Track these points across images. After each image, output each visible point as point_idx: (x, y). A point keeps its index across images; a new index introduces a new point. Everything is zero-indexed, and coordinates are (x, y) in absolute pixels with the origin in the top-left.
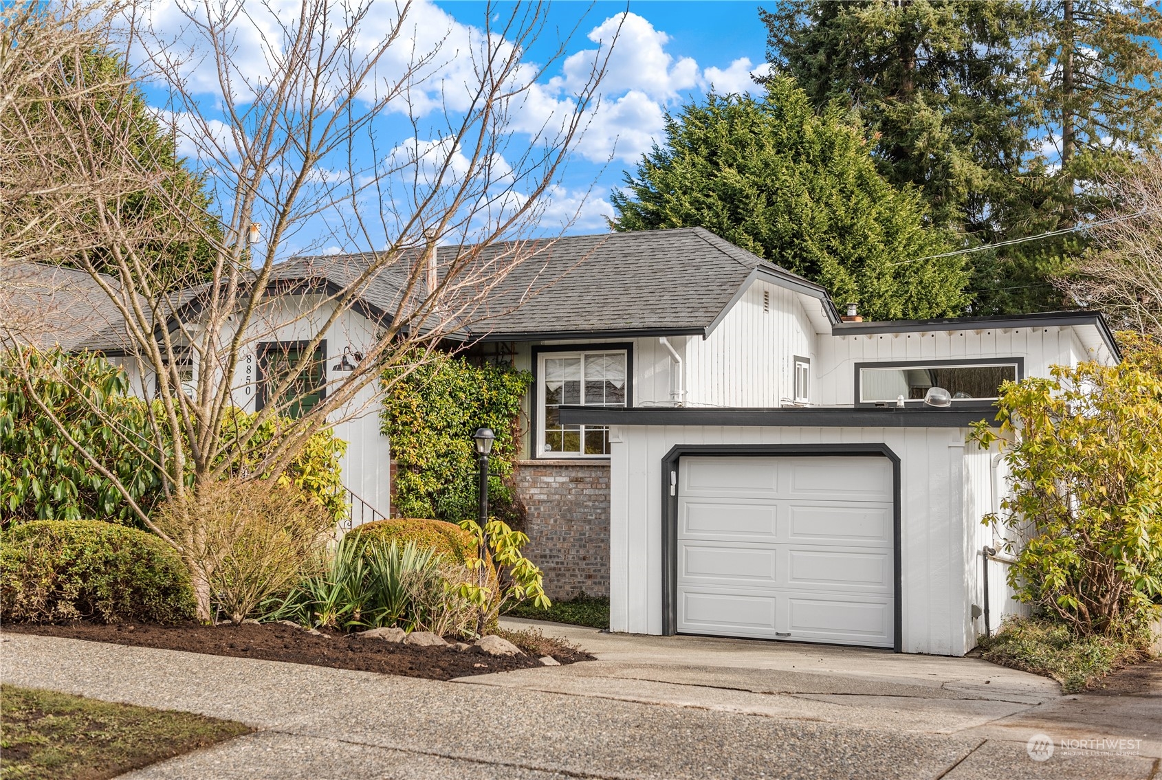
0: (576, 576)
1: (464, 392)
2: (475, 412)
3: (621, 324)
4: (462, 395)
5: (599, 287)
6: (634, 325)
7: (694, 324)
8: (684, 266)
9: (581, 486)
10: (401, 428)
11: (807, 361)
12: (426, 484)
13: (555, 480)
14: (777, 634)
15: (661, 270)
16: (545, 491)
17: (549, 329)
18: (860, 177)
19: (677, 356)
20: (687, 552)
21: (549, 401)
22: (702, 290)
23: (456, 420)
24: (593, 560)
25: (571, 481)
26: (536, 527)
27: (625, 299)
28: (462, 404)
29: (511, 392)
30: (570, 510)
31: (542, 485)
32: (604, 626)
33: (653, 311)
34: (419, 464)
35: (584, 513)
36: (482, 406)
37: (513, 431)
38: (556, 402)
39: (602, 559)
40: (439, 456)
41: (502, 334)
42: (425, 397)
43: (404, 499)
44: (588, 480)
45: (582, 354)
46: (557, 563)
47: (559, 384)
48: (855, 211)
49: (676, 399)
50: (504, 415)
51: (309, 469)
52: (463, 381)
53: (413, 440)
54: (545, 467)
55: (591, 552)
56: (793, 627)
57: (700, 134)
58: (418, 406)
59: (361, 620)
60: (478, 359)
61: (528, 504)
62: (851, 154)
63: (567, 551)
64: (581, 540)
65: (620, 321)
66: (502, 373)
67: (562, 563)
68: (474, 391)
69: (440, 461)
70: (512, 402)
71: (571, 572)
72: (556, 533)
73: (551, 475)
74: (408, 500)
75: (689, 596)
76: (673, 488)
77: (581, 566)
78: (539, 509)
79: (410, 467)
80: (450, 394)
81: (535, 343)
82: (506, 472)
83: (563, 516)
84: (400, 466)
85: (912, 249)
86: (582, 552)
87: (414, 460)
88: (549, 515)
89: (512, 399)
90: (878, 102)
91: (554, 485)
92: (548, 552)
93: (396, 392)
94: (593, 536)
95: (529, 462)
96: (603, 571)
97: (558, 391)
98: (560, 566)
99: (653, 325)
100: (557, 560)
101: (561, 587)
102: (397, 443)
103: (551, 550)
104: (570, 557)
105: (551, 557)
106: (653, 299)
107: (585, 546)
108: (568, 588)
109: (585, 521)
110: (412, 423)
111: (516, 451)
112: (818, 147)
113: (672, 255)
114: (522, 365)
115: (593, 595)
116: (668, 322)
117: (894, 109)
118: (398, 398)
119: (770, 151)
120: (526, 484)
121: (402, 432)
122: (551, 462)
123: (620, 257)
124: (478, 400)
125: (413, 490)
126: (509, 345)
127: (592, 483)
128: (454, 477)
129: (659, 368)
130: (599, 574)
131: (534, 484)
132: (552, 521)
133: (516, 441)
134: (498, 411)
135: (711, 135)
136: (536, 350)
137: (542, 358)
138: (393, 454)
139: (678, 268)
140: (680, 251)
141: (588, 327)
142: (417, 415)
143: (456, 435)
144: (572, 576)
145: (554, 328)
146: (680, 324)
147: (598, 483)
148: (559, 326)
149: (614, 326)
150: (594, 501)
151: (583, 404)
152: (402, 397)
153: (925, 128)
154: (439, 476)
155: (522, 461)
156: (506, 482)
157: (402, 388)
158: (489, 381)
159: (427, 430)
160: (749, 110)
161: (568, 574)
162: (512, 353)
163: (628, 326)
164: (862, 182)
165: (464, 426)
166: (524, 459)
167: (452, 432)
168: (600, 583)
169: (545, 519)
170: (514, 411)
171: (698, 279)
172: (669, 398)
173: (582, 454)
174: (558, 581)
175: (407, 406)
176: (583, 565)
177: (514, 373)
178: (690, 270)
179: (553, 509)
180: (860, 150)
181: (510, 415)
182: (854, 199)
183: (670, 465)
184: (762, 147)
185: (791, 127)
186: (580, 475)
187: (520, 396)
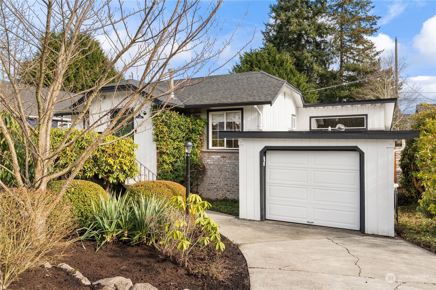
0: (224, 191)
1: (183, 126)
2: (187, 133)
3: (239, 101)
4: (182, 127)
5: (230, 89)
6: (244, 101)
7: (267, 100)
8: (259, 82)
9: (225, 159)
10: (160, 139)
11: (295, 116)
12: (169, 159)
13: (216, 157)
14: (308, 222)
15: (251, 84)
16: (212, 161)
17: (213, 103)
18: (291, 70)
19: (260, 112)
20: (270, 188)
21: (213, 129)
22: (268, 89)
23: (180, 136)
24: (229, 185)
25: (222, 157)
26: (209, 173)
27: (240, 93)
28: (182, 130)
29: (200, 126)
30: (221, 168)
31: (211, 159)
32: (236, 215)
33: (250, 96)
34: (167, 152)
35: (226, 169)
36: (190, 131)
37: (201, 140)
38: (215, 129)
39: (233, 185)
40: (174, 149)
41: (196, 105)
42: (169, 128)
43: (162, 164)
44: (227, 157)
45: (225, 113)
46: (217, 186)
47: (216, 123)
48: (290, 79)
49: (260, 128)
50: (197, 134)
51: (121, 156)
52: (183, 122)
53: (165, 143)
54: (212, 152)
55: (229, 182)
56: (315, 220)
57: (248, 59)
58: (166, 131)
59: (128, 237)
60: (188, 114)
61: (206, 165)
62: (288, 64)
63: (220, 182)
64: (225, 178)
65: (239, 100)
66: (197, 119)
67: (219, 186)
68: (186, 125)
69: (174, 151)
70: (200, 130)
71: (222, 189)
72: (216, 176)
73: (214, 155)
74: (163, 165)
75: (271, 205)
76: (264, 163)
77: (225, 187)
78: (210, 167)
79: (164, 153)
80: (178, 126)
81: (208, 109)
82: (198, 154)
83: (219, 170)
84: (160, 153)
85: (304, 89)
86: (226, 182)
87: (165, 151)
88: (214, 169)
89: (200, 128)
90: (294, 52)
91: (215, 159)
92: (213, 182)
93: (158, 126)
94: (230, 177)
95: (206, 150)
96: (233, 189)
97: (216, 125)
98: (218, 187)
99: (252, 101)
100: (217, 185)
101: (218, 195)
102: (159, 145)
103: (214, 182)
104: (222, 184)
105: (214, 184)
106: (250, 93)
107: (227, 180)
108: (221, 195)
109: (226, 172)
110: (164, 137)
111: (202, 146)
112: (280, 62)
113: (254, 79)
114: (204, 117)
115: (230, 198)
116: (257, 100)
117: (298, 53)
118: (159, 128)
119: (267, 63)
120: (206, 158)
121: (161, 141)
122: (214, 150)
123: (236, 80)
124: (188, 129)
125: (165, 161)
126: (199, 109)
127: (229, 158)
128: (180, 156)
129: (253, 117)
130: (232, 190)
131: (208, 158)
132: (215, 171)
133: (202, 143)
134: (195, 133)
135: (251, 59)
136: (209, 111)
137: (210, 114)
138: (157, 148)
139: (257, 83)
140: (257, 78)
141: (227, 102)
142: (166, 134)
143: (181, 141)
144: (222, 191)
145: (215, 103)
146: (262, 100)
147: (231, 158)
148: (217, 102)
149: (237, 102)
150: (230, 165)
151: (225, 130)
152: (160, 128)
153: (306, 58)
154: (174, 156)
155: (204, 150)
156: (199, 157)
157: (160, 125)
158: (192, 122)
159: (170, 140)
160: (261, 53)
161: (221, 190)
162: (200, 112)
163: (242, 101)
164: (291, 71)
165: (183, 138)
166: (205, 149)
167: (179, 140)
168: (232, 193)
169: (212, 171)
170: (201, 133)
171: (265, 86)
172: (257, 128)
173: (225, 147)
174: (217, 192)
175: (162, 131)
176: (226, 187)
177: (201, 119)
178: (262, 83)
179: (215, 167)
180: (290, 63)
181: (200, 134)
182: (289, 76)
183: (263, 154)
184: (265, 62)
185: (272, 57)
186: (225, 155)
187: (203, 127)
